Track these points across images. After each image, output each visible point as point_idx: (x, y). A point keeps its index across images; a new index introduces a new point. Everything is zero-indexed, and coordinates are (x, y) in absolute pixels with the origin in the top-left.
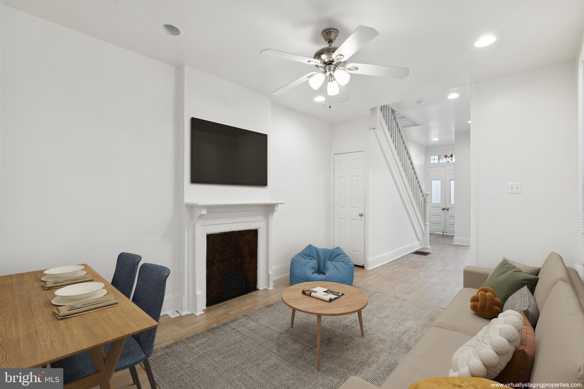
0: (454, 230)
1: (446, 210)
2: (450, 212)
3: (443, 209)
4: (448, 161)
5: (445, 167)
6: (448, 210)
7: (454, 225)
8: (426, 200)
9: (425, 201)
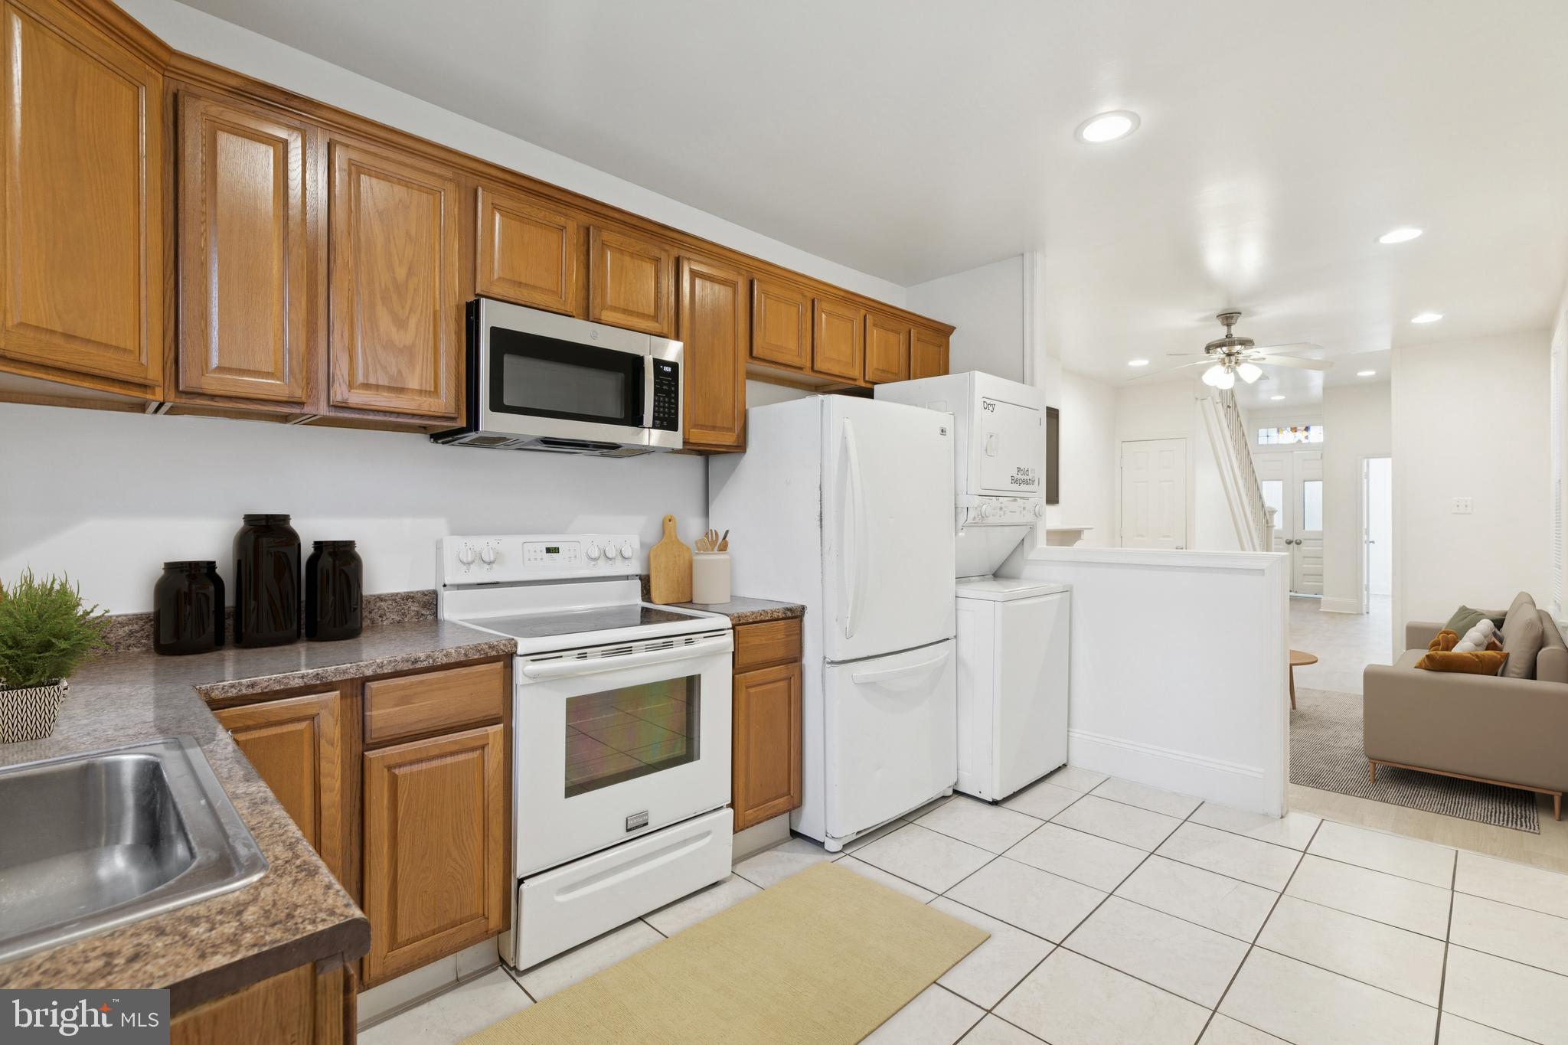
0: (1322, 586)
1: (1295, 545)
2: (1303, 547)
3: (1289, 543)
4: (1299, 441)
5: (1292, 452)
6: (1299, 543)
7: (1321, 575)
8: (1269, 521)
9: (1269, 525)
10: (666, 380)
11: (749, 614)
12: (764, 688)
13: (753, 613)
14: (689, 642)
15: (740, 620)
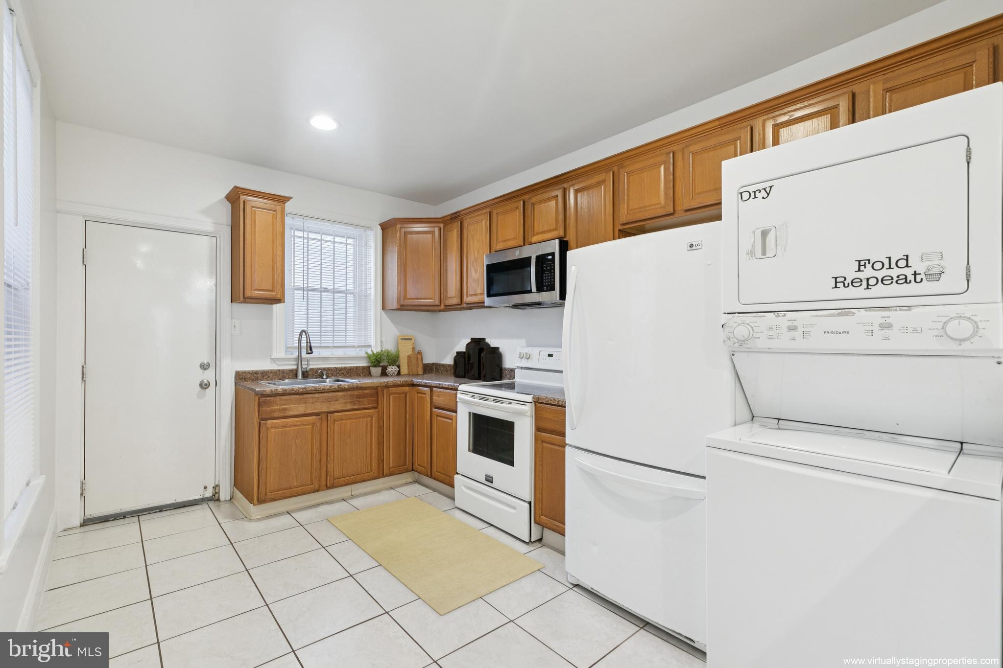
10: (548, 264)
11: (544, 398)
12: (552, 446)
13: (547, 398)
14: (510, 403)
15: (538, 400)
